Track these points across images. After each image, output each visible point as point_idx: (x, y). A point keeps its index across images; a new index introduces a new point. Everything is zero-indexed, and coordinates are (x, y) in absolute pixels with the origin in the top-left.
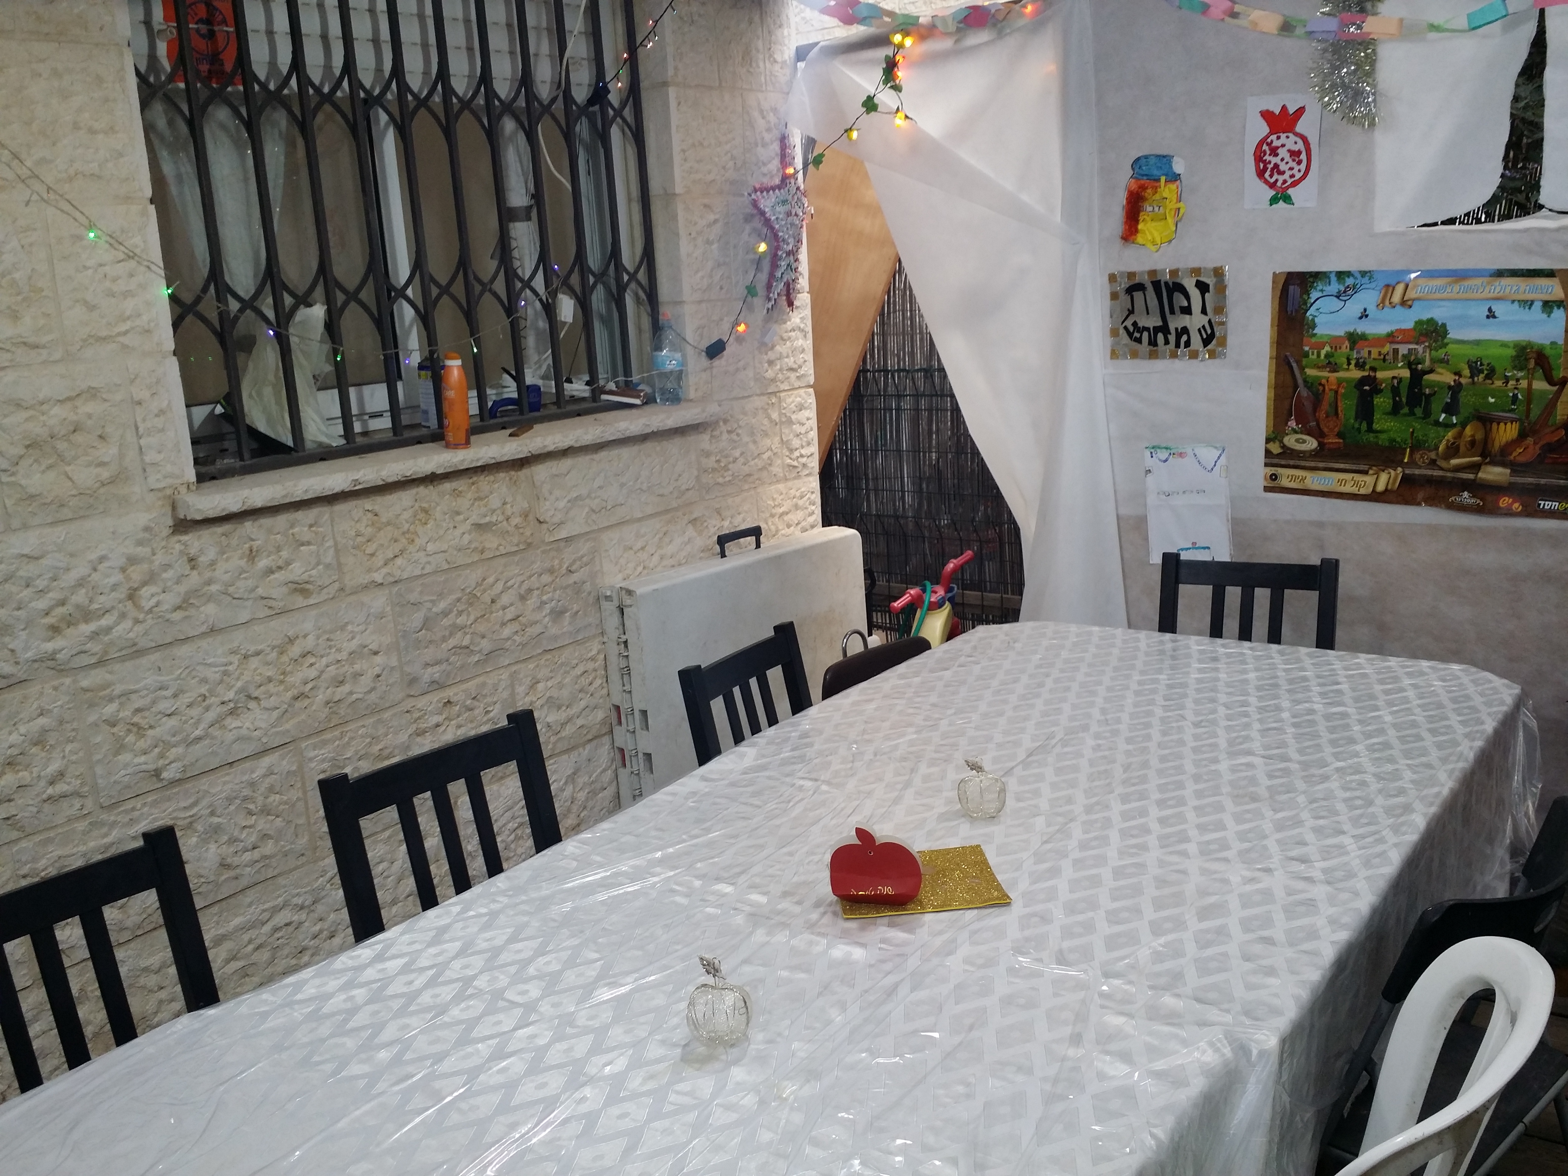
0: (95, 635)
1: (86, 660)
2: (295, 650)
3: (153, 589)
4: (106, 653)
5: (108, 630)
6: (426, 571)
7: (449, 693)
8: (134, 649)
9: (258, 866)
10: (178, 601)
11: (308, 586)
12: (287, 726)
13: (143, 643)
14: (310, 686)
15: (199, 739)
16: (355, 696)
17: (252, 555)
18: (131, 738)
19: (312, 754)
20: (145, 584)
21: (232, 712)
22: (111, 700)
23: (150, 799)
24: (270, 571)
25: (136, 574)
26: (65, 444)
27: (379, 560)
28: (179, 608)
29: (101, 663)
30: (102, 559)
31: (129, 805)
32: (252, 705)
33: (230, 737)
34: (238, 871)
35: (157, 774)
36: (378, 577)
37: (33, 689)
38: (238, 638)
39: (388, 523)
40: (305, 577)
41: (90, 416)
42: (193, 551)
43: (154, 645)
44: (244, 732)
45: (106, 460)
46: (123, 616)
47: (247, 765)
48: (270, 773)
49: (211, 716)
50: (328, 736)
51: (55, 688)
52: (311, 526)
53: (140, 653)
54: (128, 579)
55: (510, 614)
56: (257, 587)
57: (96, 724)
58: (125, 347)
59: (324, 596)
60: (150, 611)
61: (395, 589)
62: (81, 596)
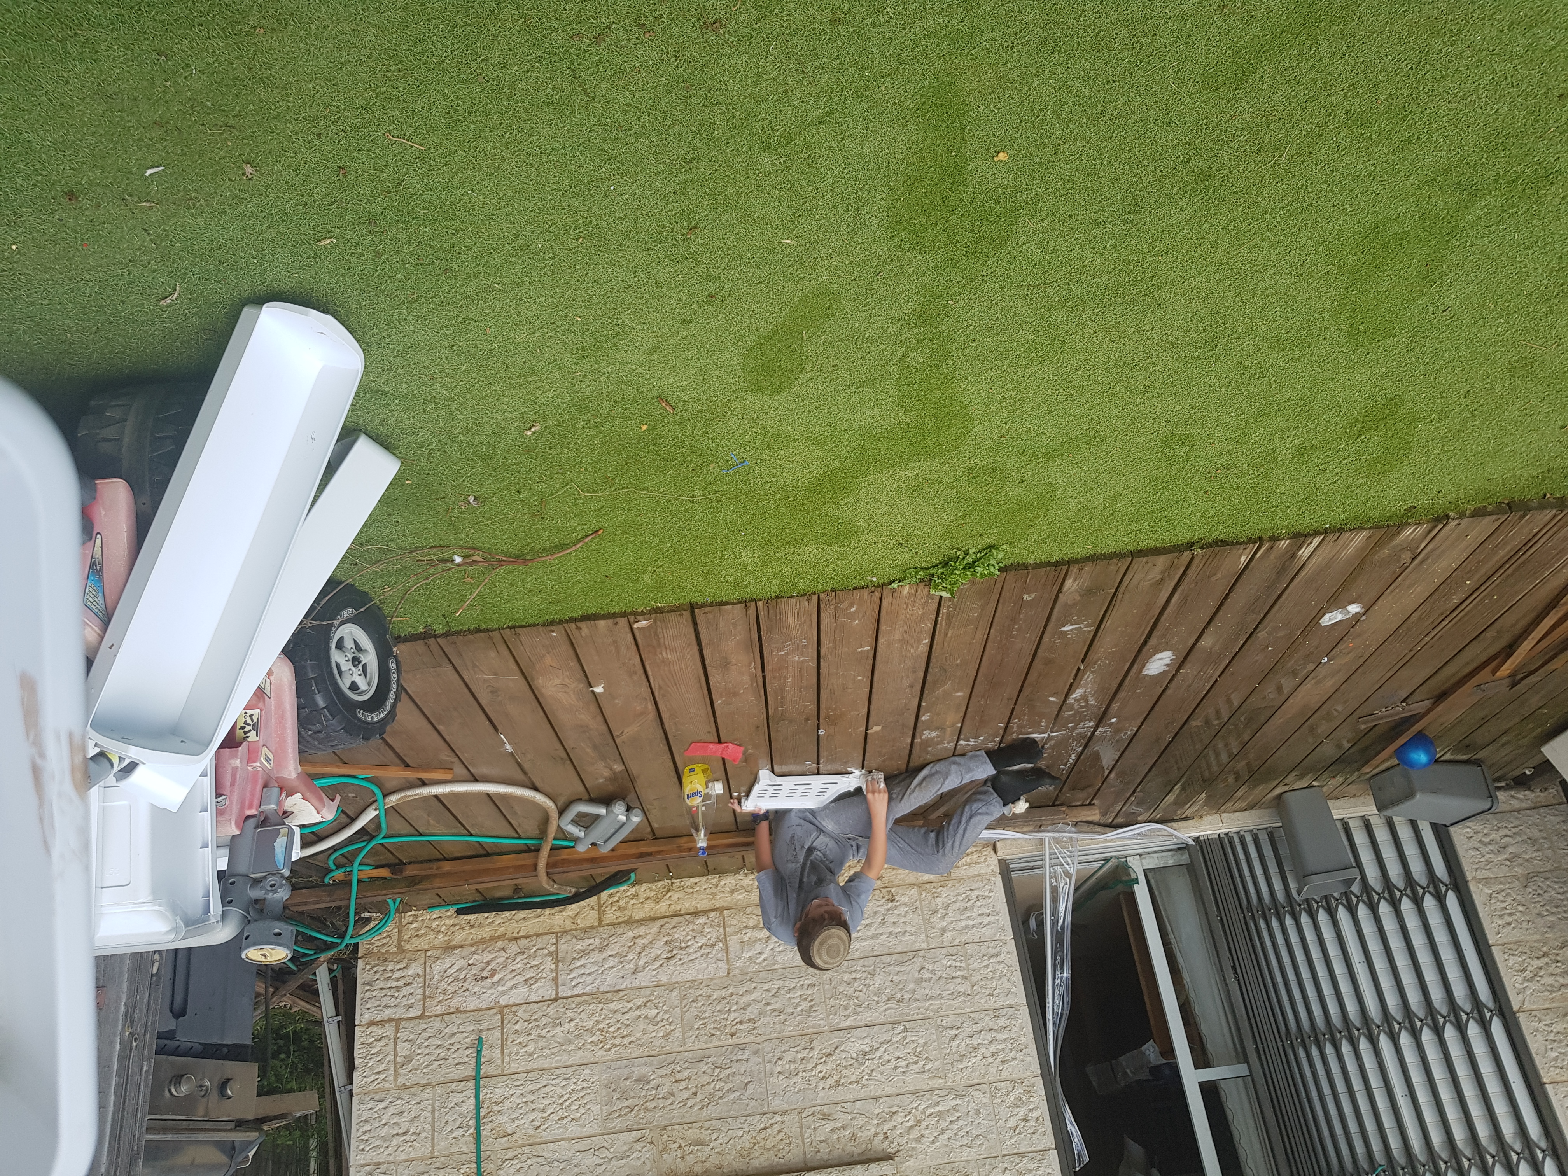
0: (938, 1104)
1: (941, 1093)
2: (831, 1081)
3: (909, 1124)
4: (931, 1095)
5: (930, 1106)
6: (745, 1118)
7: (731, 1041)
8: (917, 1095)
9: (853, 969)
10: (895, 1117)
11: (821, 1117)
12: (836, 1040)
13: (912, 1097)
14: (823, 1060)
15: (886, 1042)
16: (796, 1049)
17: (853, 1137)
18: (918, 1050)
19: (821, 1022)
20: (911, 1127)
21: (866, 1054)
22: (929, 1070)
23: (908, 1018)
24: (844, 1127)
25: (915, 1133)
27: (776, 1127)
28: (894, 1113)
29: (933, 1090)
30: (933, 1142)
31: (920, 1017)
32: (855, 1056)
33: (868, 1040)
34: (864, 969)
35: (906, 1030)
36: (778, 1118)
37: (964, 1082)
38: (862, 1093)
39: (769, 1149)
40: (824, 1122)
42: (885, 1143)
43: (907, 1096)
44: (860, 1042)
46: (923, 1112)
47: (858, 1024)
48: (847, 1017)
49: (878, 1054)
50: (811, 1030)
51: (954, 1081)
52: (819, 1151)
53: (913, 1093)
54: (920, 1131)
55: (684, 1084)
56: (851, 1119)
57: (936, 1060)
59: (812, 1110)
60: (910, 1113)
61: (765, 1109)
62: (944, 1124)
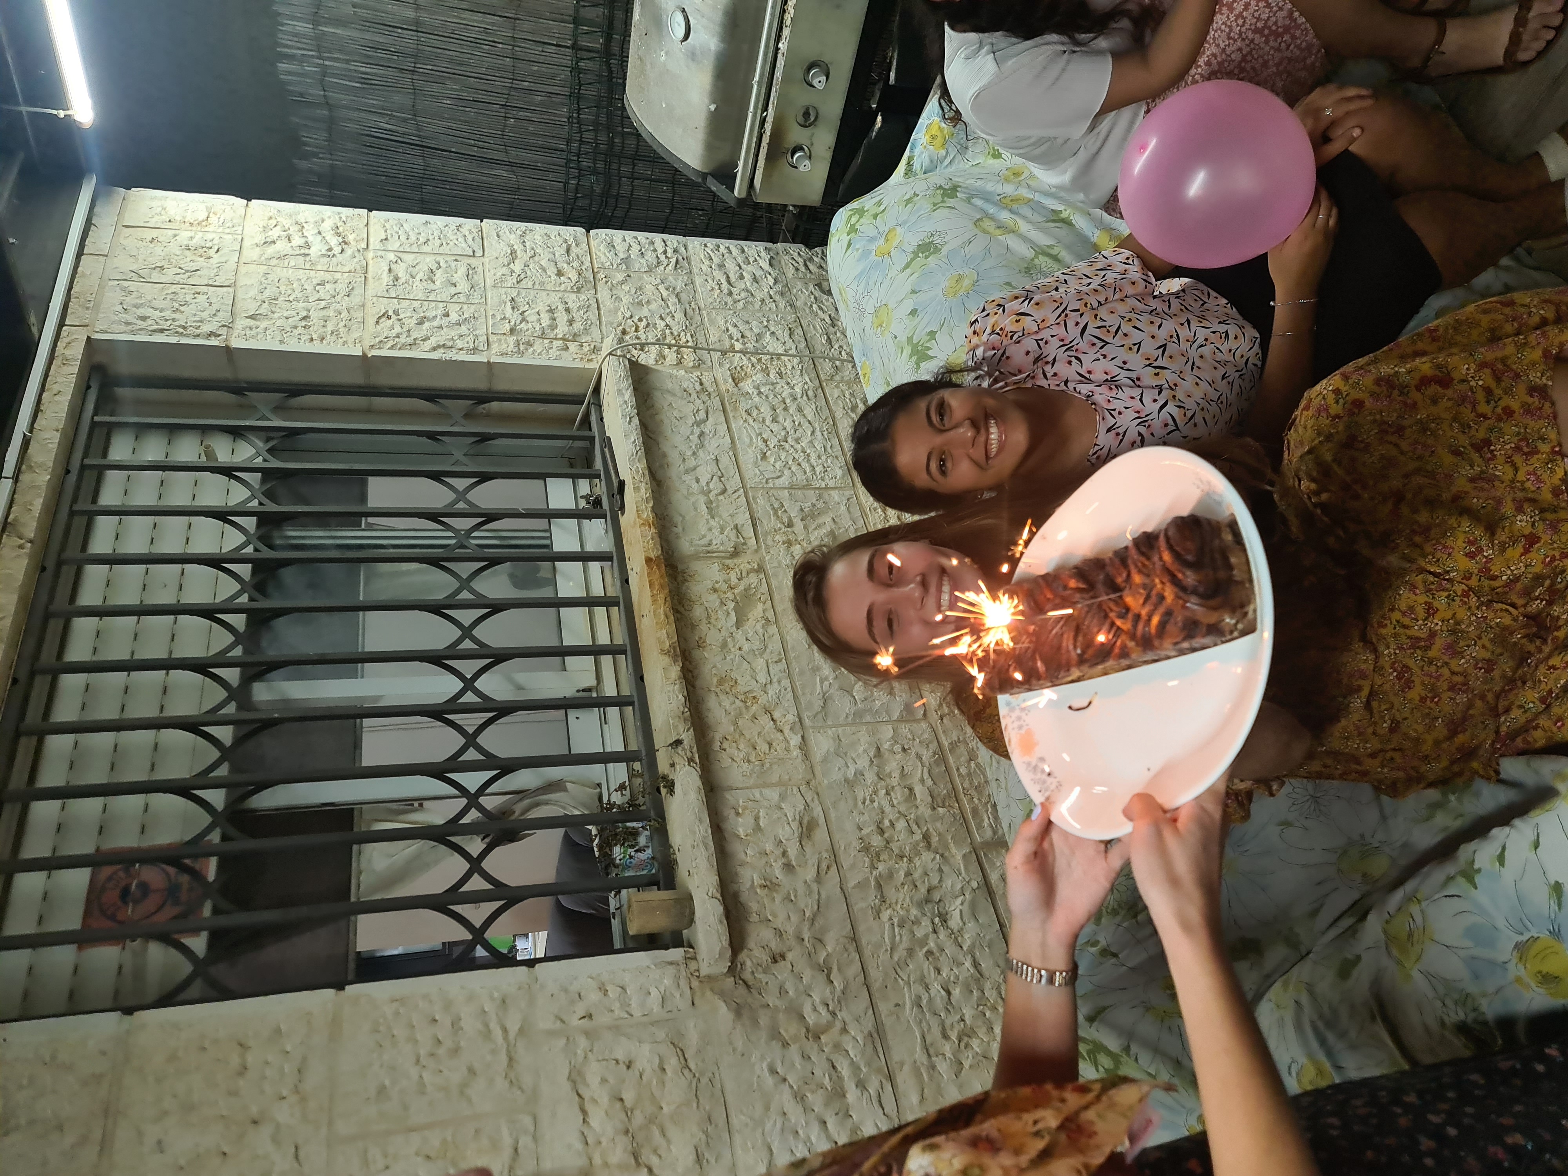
0: (861, 1085)
2: (876, 842)
3: (807, 1011)
4: (879, 1071)
5: (855, 1067)
6: (789, 686)
8: (875, 1035)
10: (822, 978)
11: (805, 821)
12: (959, 857)
13: (868, 1023)
14: (915, 827)
15: (976, 964)
16: (926, 776)
17: (770, 885)
18: (976, 1044)
19: (988, 831)
20: (801, 1018)
21: (944, 919)
22: (932, 1066)
24: (788, 865)
25: (790, 1029)
26: (637, 1113)
27: (776, 738)
28: (828, 978)
29: (891, 1078)
30: (773, 1071)
32: (936, 896)
33: (971, 926)
36: (795, 740)
38: (862, 908)
39: (735, 724)
40: (795, 825)
41: (604, 1081)
42: (765, 958)
43: (871, 1011)
44: (966, 908)
45: (657, 1061)
46: (837, 1047)
49: (949, 946)
50: (968, 810)
52: (736, 814)
53: (879, 1028)
54: (796, 1039)
56: (806, 882)
58: (521, 1031)
59: (815, 805)
60: (834, 1014)
61: (807, 722)
62: (816, 1099)
